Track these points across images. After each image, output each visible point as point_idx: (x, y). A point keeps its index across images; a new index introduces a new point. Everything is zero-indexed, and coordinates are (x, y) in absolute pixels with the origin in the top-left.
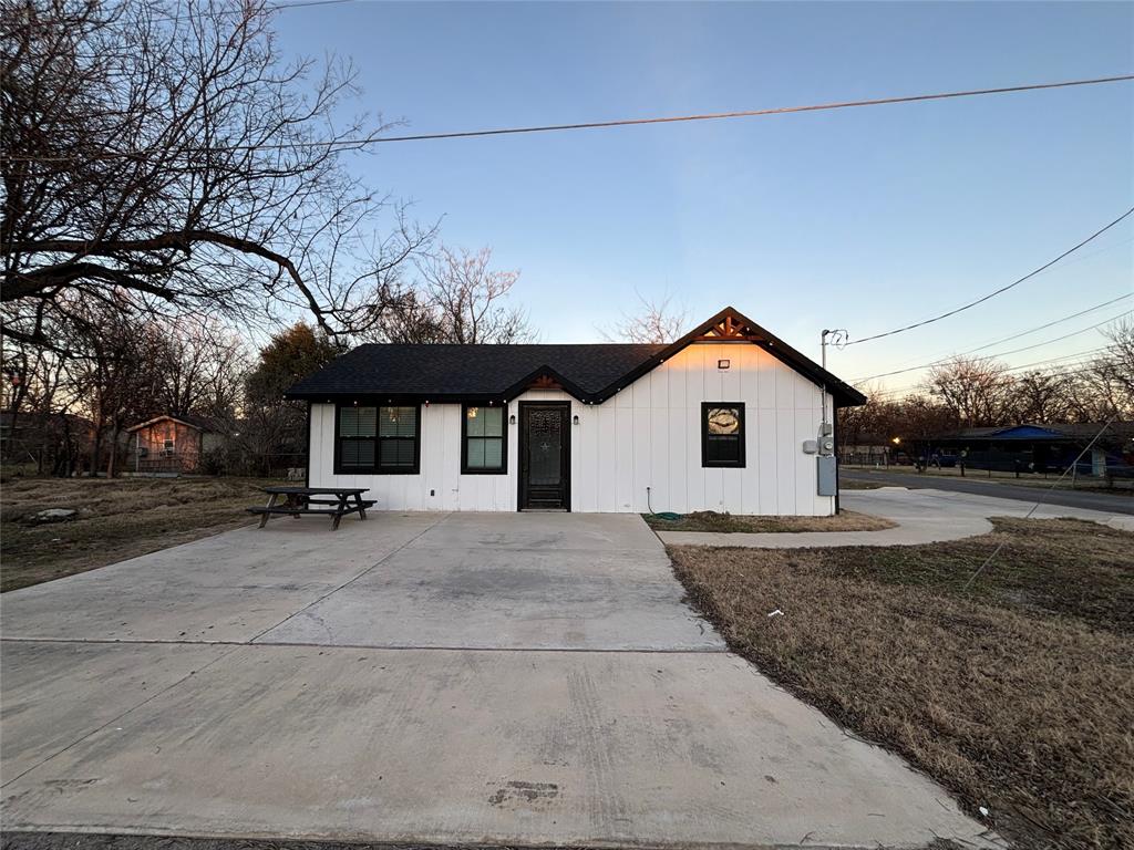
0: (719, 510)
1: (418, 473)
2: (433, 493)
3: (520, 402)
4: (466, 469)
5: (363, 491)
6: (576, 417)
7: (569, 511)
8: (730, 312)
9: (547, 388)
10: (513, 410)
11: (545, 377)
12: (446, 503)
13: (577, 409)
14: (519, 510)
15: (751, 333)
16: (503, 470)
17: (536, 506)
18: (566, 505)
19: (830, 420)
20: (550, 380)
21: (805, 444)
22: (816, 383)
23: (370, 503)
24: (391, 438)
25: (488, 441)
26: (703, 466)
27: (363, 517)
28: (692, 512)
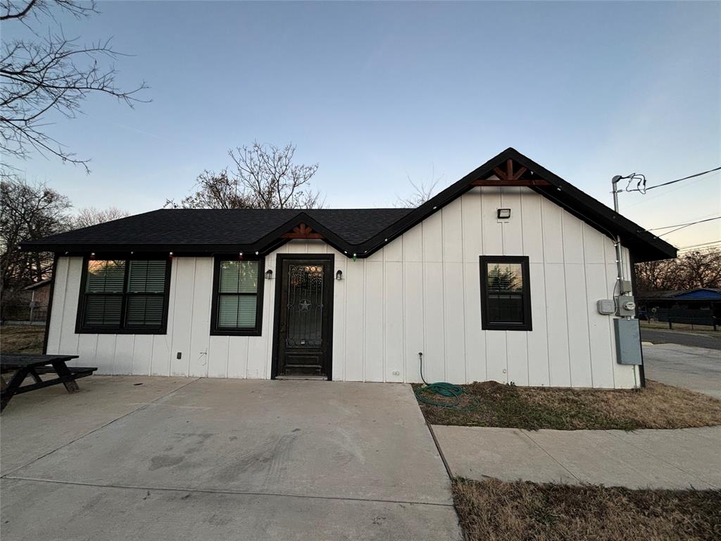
0: (502, 380)
1: (165, 333)
2: (179, 356)
3: (277, 254)
4: (217, 329)
5: (69, 358)
6: (340, 272)
7: (330, 379)
8: (511, 153)
9: (308, 239)
10: (271, 263)
11: (302, 226)
12: (193, 368)
13: (340, 262)
14: (273, 378)
15: (536, 177)
16: (256, 331)
17: (294, 372)
18: (327, 371)
19: (627, 277)
20: (309, 230)
21: (599, 304)
22: (608, 235)
23: (89, 371)
24: (139, 294)
25: (242, 298)
26: (484, 328)
27: (73, 390)
28: (471, 382)
